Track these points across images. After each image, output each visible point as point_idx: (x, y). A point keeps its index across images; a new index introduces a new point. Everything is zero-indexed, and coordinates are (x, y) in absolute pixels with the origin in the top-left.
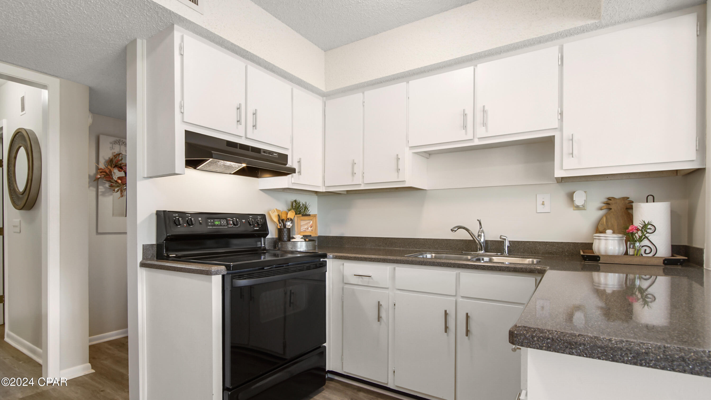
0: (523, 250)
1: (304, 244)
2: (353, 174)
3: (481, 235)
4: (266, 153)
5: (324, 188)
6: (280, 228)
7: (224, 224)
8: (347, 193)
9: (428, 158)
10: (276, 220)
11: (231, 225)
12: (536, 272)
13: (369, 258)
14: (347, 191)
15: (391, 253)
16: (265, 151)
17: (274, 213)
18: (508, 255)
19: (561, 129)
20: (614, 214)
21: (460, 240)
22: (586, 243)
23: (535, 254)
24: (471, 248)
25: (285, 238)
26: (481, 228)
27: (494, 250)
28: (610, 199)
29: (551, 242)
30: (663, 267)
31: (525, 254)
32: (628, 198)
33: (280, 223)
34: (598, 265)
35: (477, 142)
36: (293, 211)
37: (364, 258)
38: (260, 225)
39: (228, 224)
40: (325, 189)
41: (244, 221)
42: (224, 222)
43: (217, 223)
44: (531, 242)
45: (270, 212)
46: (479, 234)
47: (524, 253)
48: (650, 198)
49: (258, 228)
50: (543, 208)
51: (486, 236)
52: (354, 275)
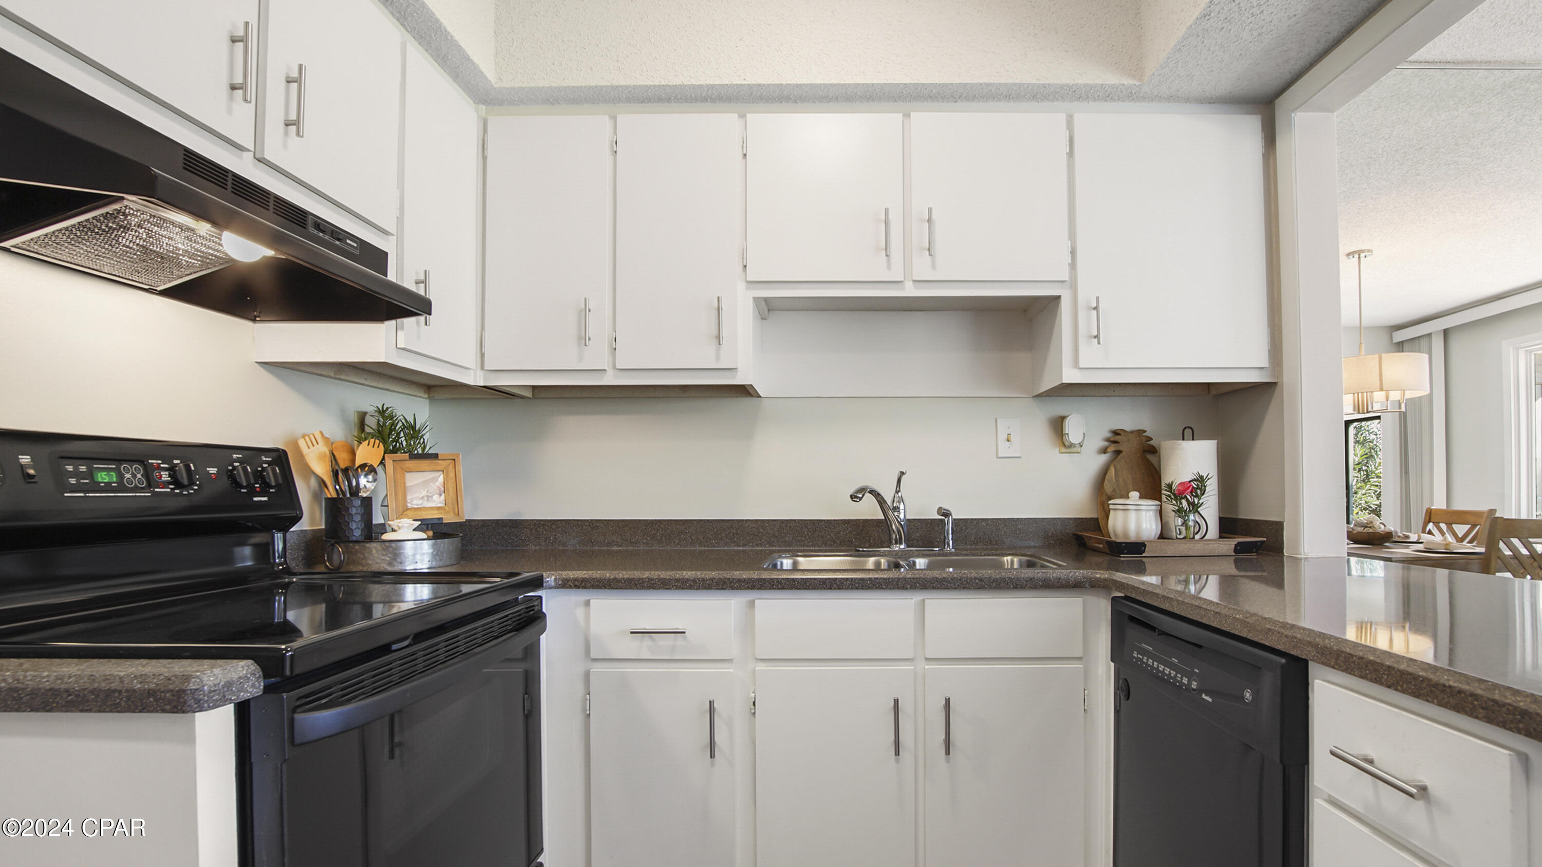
0: (975, 538)
1: (426, 547)
2: (583, 339)
3: (899, 508)
4: (323, 232)
5: (480, 374)
6: (334, 495)
7: (135, 482)
8: (533, 395)
9: (765, 319)
10: (321, 469)
11: (165, 484)
12: (1087, 585)
13: (677, 580)
14: (534, 388)
15: (733, 561)
16: (321, 225)
17: (313, 446)
18: (953, 550)
19: (1073, 285)
20: (1126, 462)
21: (845, 520)
22: (1082, 519)
23: (996, 544)
24: (870, 540)
25: (356, 529)
26: (899, 491)
27: (917, 540)
28: (1118, 431)
29: (1025, 519)
30: (1234, 558)
31: (978, 547)
32: (1145, 431)
33: (337, 481)
34: (1141, 560)
35: (910, 291)
36: (377, 441)
37: (660, 580)
38: (272, 487)
39: (151, 483)
40: (485, 380)
41: (213, 470)
42: (134, 476)
43: (103, 477)
44: (990, 519)
45: (302, 443)
46: (895, 505)
47: (976, 544)
48: (1188, 432)
49: (265, 499)
50: (1009, 448)
51: (907, 509)
52: (632, 633)
